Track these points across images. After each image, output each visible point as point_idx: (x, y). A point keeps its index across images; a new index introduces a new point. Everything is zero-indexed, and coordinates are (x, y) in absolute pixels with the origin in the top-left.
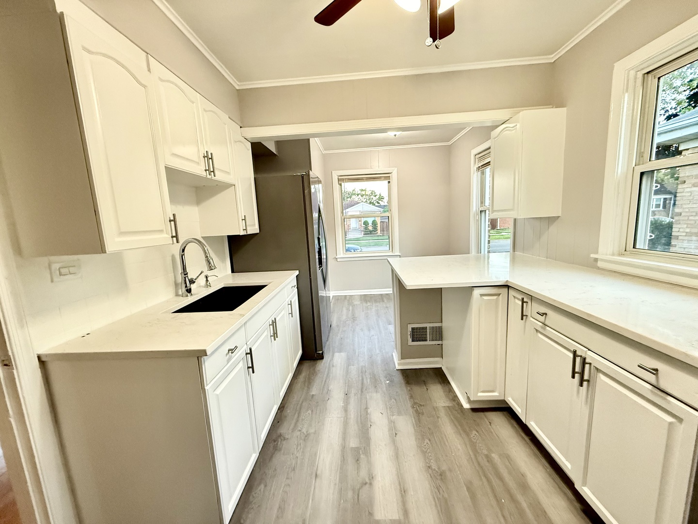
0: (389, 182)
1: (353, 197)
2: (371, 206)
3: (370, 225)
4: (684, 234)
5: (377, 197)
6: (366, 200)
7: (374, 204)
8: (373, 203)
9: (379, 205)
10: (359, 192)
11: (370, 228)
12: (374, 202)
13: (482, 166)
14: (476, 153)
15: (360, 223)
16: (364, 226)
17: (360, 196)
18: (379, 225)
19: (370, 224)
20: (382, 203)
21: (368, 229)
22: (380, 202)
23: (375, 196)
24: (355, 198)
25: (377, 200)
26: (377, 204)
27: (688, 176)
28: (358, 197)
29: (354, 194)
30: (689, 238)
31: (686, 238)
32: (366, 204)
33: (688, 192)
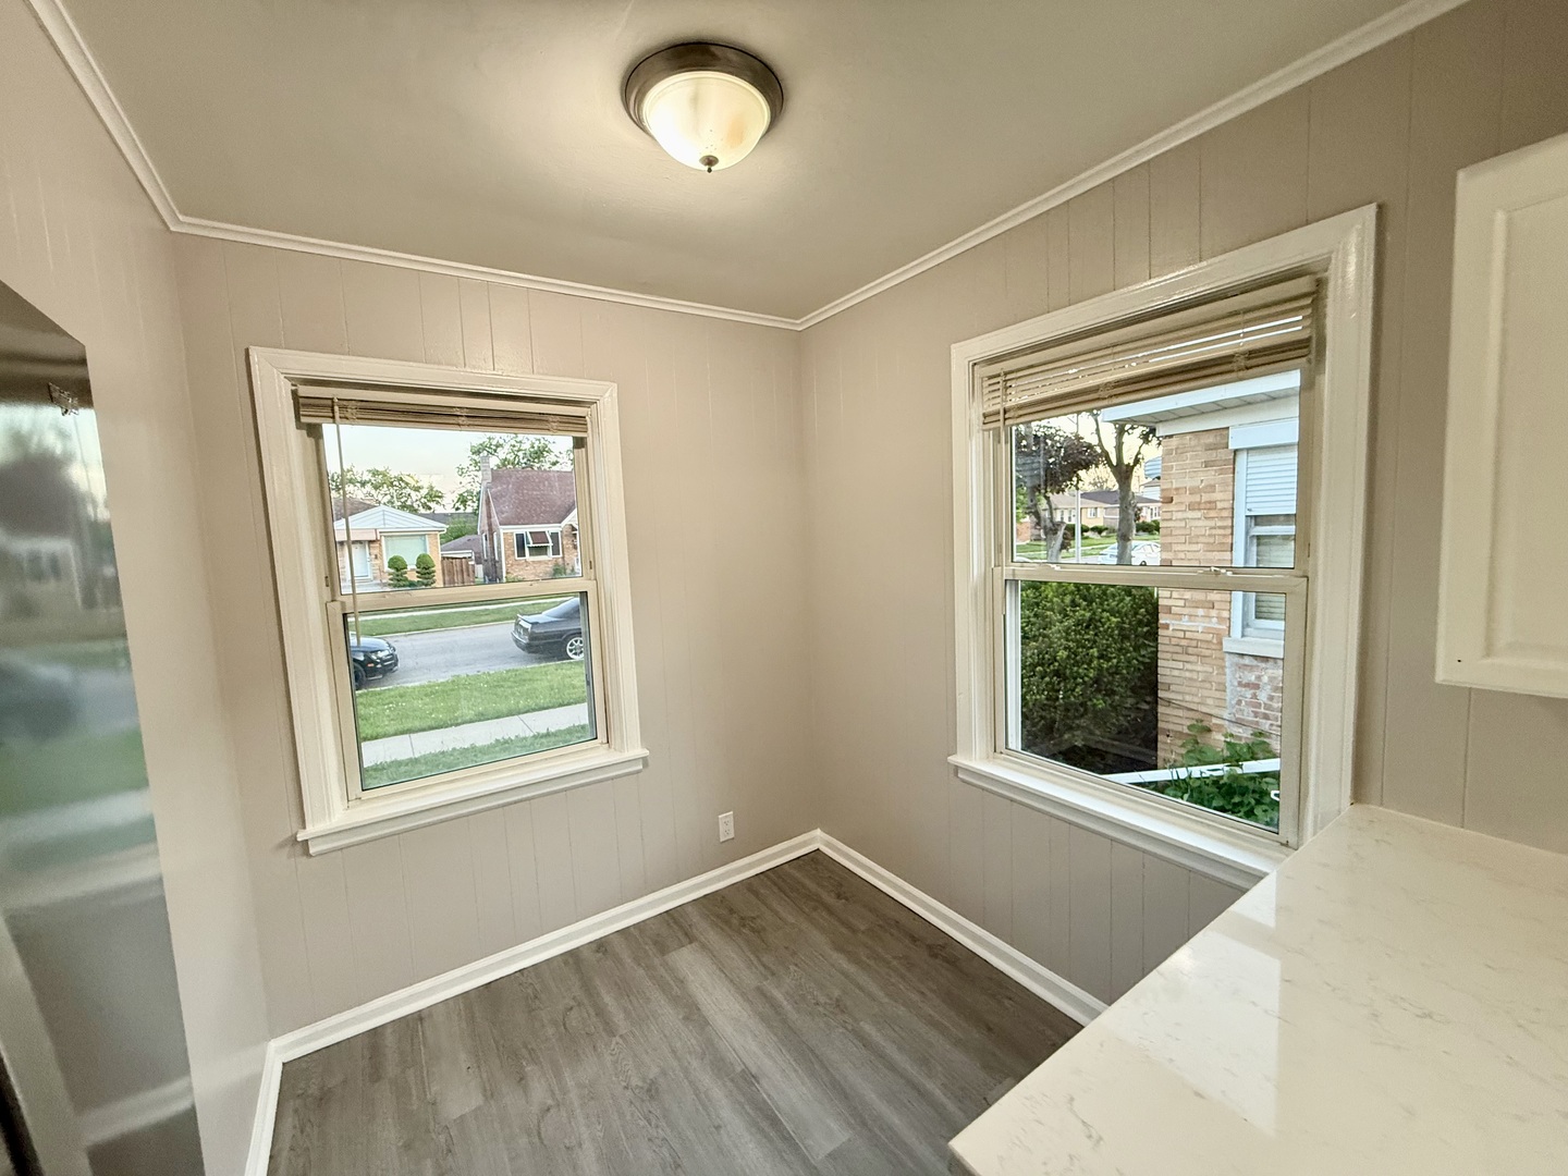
0: (580, 443)
1: (349, 488)
2: (406, 514)
3: (409, 568)
4: (1181, 603)
5: (424, 492)
6: (389, 497)
7: (414, 511)
8: (412, 506)
9: (428, 512)
10: (367, 477)
11: (413, 577)
12: (415, 506)
13: (1021, 407)
14: (978, 354)
15: (377, 562)
16: (392, 571)
17: (369, 487)
18: (438, 568)
19: (412, 565)
20: (439, 510)
21: (406, 579)
22: (432, 505)
23: (417, 489)
24: (356, 493)
25: (423, 500)
26: (422, 511)
27: (1177, 489)
28: (365, 491)
29: (351, 481)
30: (1192, 611)
31: (1186, 611)
32: (389, 508)
33: (1180, 520)
